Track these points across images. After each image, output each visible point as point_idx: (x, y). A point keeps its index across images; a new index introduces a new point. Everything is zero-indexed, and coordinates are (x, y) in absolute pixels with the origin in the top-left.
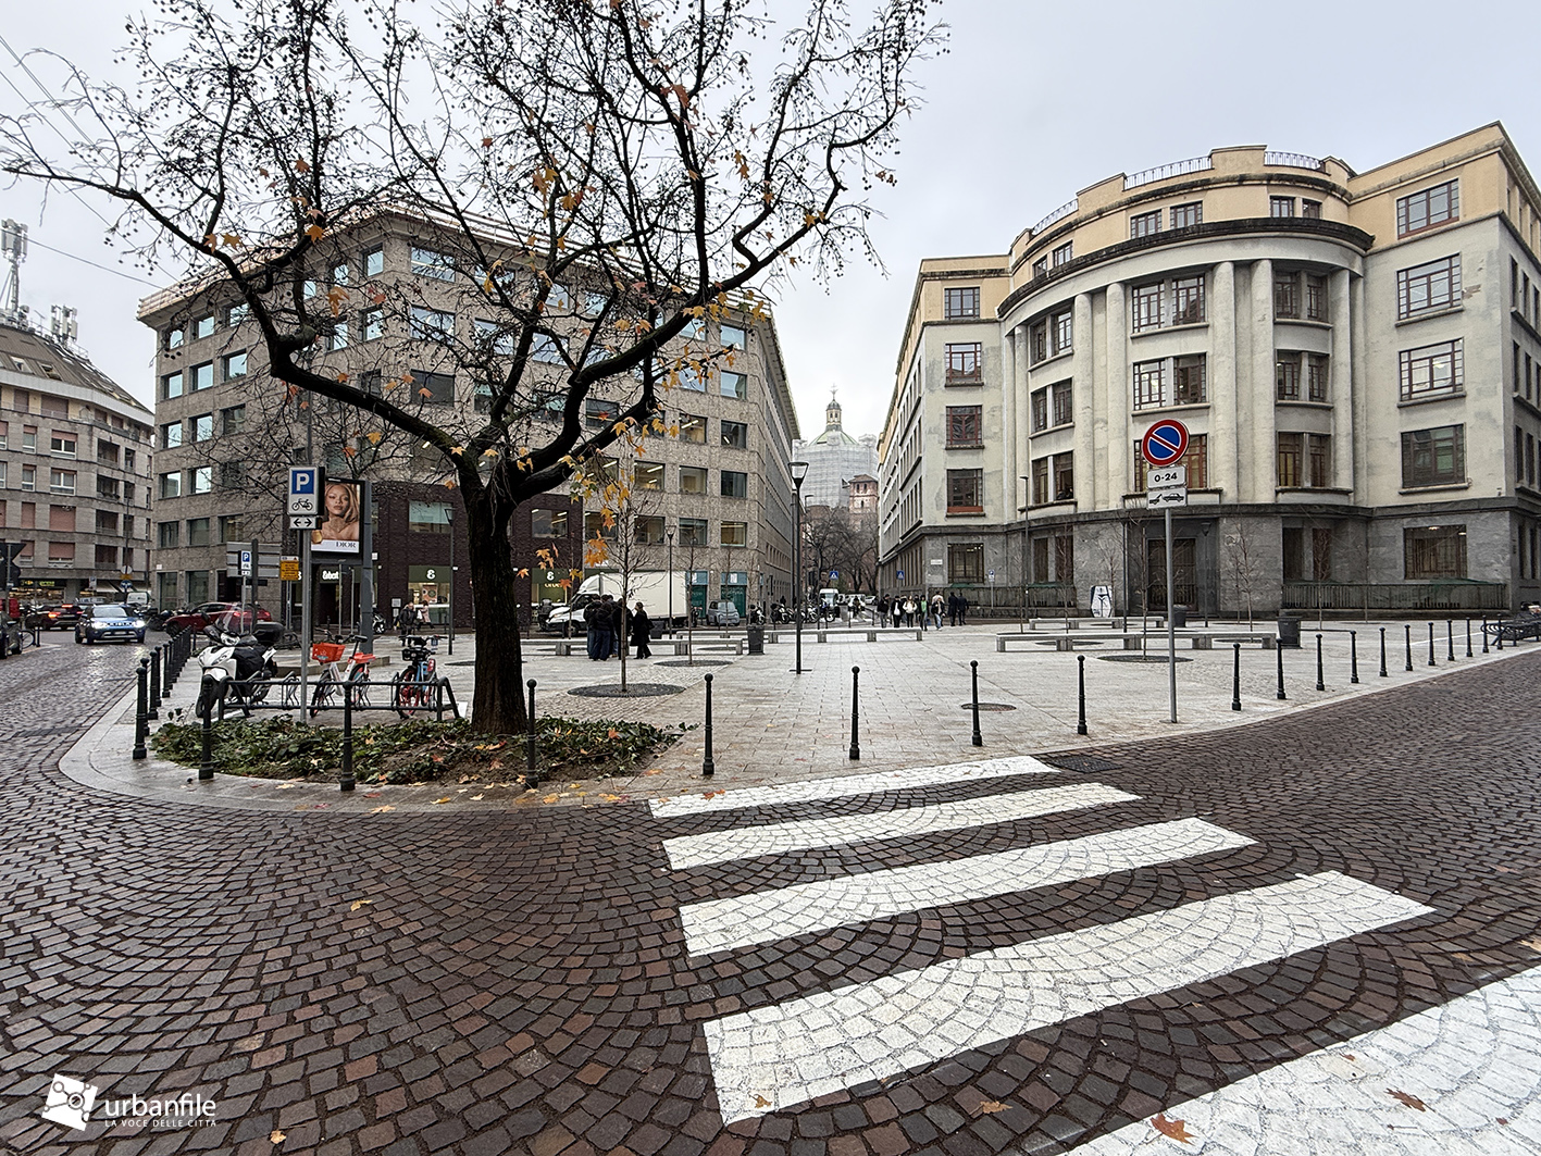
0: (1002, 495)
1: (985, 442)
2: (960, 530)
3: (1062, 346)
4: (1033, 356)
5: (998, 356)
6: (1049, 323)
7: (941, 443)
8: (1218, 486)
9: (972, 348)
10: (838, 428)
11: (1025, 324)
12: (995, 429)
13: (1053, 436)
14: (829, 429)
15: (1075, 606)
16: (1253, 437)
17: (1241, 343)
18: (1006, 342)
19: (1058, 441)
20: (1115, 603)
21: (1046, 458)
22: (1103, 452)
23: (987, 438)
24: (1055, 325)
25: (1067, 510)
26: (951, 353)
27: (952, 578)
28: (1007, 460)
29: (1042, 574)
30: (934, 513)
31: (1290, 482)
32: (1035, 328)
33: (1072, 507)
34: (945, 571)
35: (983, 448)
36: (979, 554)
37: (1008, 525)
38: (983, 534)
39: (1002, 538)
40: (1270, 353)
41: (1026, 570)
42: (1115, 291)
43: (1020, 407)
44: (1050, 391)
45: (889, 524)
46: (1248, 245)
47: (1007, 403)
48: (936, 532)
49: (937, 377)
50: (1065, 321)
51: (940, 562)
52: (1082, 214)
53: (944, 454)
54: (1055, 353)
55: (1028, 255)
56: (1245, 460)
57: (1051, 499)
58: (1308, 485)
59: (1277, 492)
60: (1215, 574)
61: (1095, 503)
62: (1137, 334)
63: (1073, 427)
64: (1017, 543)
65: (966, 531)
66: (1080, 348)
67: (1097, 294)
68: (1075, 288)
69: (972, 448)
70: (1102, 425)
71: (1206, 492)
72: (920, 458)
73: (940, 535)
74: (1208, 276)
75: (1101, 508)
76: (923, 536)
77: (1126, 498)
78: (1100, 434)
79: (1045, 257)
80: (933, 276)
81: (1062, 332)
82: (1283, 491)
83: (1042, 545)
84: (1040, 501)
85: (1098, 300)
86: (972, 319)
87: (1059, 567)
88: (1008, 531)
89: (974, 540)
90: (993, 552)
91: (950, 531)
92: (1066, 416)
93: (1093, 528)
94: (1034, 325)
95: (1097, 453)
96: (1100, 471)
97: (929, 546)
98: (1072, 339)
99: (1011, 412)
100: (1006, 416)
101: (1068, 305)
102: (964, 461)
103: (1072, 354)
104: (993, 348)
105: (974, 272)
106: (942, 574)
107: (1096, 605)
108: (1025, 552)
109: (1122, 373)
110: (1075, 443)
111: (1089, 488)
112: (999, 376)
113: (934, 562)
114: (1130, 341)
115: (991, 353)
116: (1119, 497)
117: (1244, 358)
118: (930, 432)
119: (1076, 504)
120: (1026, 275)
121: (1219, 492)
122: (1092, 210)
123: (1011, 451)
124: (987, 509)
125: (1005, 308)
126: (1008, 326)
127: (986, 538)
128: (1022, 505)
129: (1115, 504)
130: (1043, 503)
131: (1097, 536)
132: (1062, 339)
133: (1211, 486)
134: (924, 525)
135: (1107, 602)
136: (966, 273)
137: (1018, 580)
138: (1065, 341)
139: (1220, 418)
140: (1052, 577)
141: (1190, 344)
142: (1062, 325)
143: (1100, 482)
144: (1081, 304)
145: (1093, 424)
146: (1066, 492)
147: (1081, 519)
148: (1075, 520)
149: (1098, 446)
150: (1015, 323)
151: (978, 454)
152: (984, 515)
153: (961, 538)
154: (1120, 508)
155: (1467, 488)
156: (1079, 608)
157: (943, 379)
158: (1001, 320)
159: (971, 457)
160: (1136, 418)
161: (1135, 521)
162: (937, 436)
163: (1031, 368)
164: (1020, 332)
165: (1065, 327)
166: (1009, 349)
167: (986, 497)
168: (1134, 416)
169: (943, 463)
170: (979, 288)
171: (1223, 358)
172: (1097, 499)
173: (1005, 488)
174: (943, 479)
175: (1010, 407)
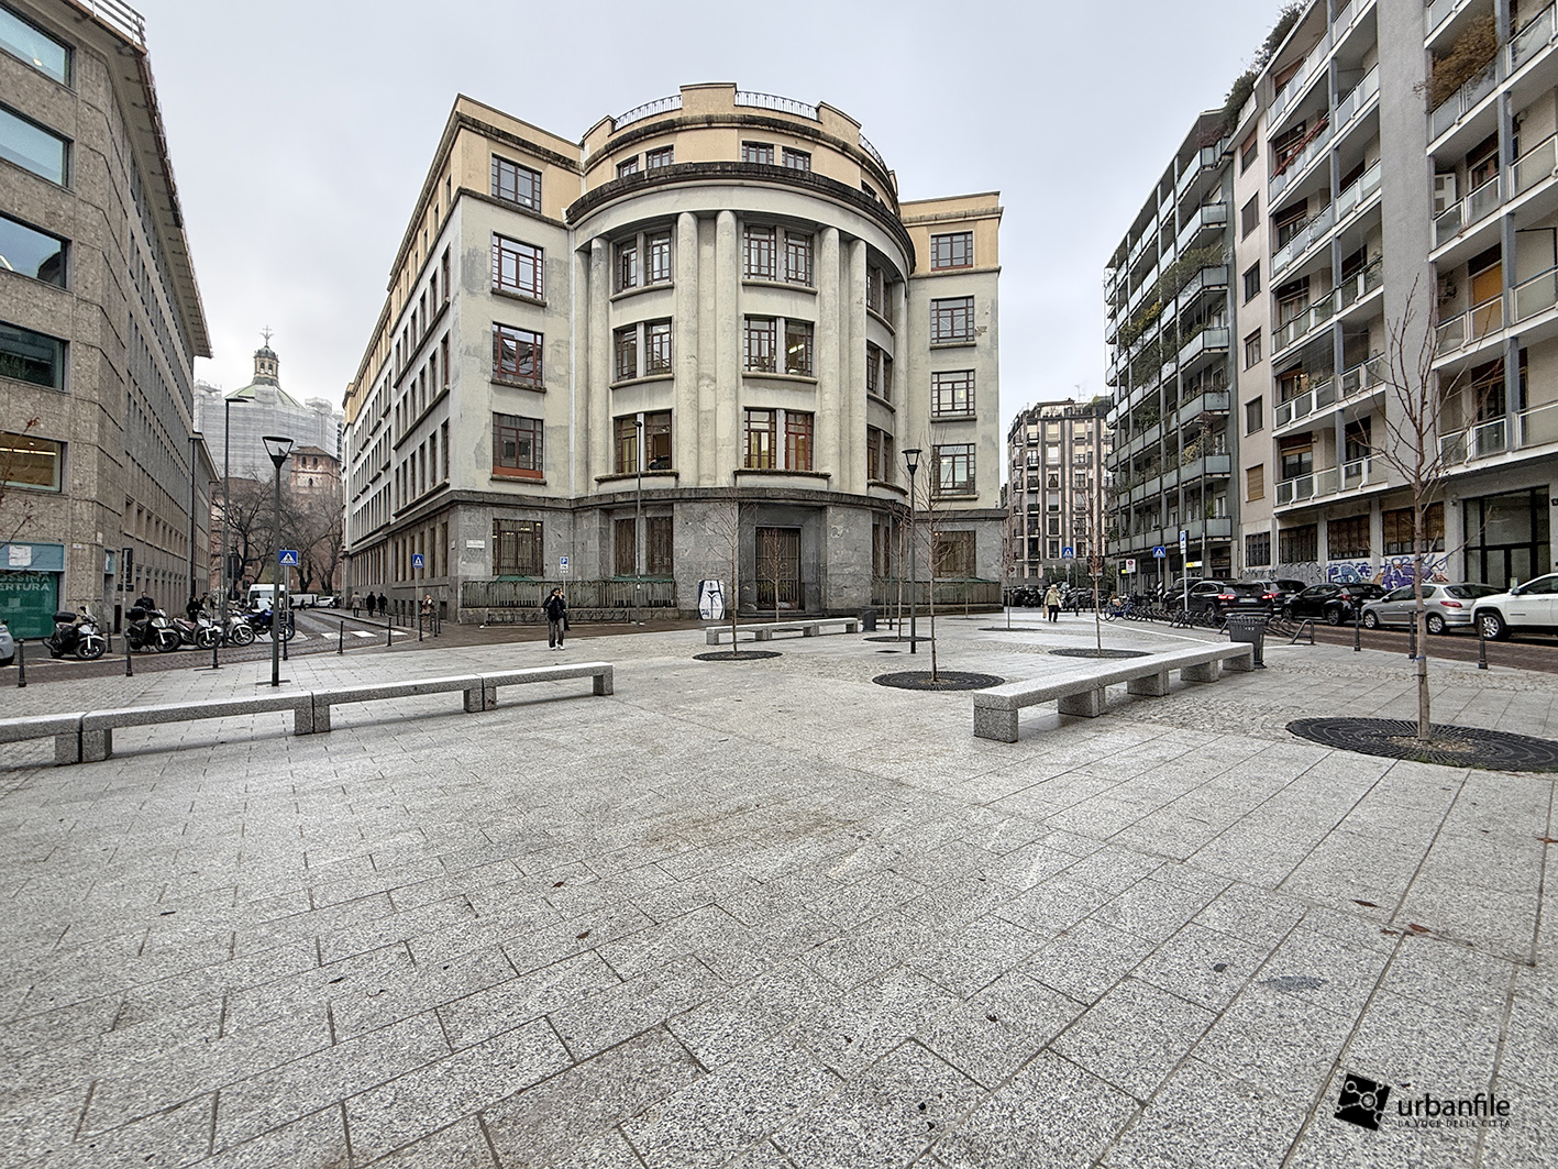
0: (568, 460)
1: (548, 385)
2: (512, 501)
3: (656, 276)
4: (616, 283)
5: (566, 274)
6: (639, 241)
8: (824, 470)
9: (530, 252)
11: (608, 237)
12: (561, 370)
13: (645, 388)
15: (675, 605)
17: (843, 323)
18: (576, 259)
19: (651, 395)
20: (725, 601)
21: (634, 415)
22: (710, 416)
23: (549, 379)
24: (648, 248)
25: (669, 483)
26: (501, 249)
27: (497, 568)
28: (575, 415)
29: (625, 565)
30: (470, 469)
31: (874, 476)
32: (619, 247)
33: (673, 479)
34: (489, 557)
35: (543, 391)
36: (537, 533)
37: (578, 500)
38: (543, 509)
39: (568, 516)
40: (864, 343)
41: (603, 562)
42: (726, 220)
43: (598, 343)
44: (641, 330)
47: (576, 339)
48: (474, 501)
49: (479, 275)
50: (661, 246)
51: (481, 544)
52: (688, 114)
53: (486, 389)
54: (647, 283)
55: (611, 150)
56: (846, 448)
57: (643, 468)
58: (883, 480)
59: (869, 485)
60: (820, 569)
61: (699, 478)
62: (746, 281)
63: (672, 379)
64: (592, 523)
65: (521, 504)
66: (683, 280)
67: (706, 219)
68: (682, 203)
69: (529, 389)
70: (707, 382)
71: (811, 475)
72: (446, 393)
73: (481, 504)
74: (816, 238)
75: (706, 483)
76: (452, 505)
77: (737, 473)
78: (707, 395)
79: (636, 159)
80: (476, 126)
81: (656, 258)
83: (625, 528)
84: (623, 470)
85: (707, 226)
86: (531, 211)
87: (651, 559)
88: (579, 507)
89: (531, 516)
90: (555, 534)
91: (497, 500)
92: (662, 365)
93: (698, 508)
94: (620, 240)
95: (703, 416)
96: (707, 437)
97: (462, 519)
98: (670, 269)
99: (581, 352)
100: (575, 357)
101: (664, 227)
102: (518, 405)
103: (672, 288)
104: (559, 262)
105: (536, 148)
106: (484, 562)
107: (705, 604)
108: (603, 536)
109: (731, 324)
110: (674, 398)
111: (693, 457)
112: (567, 301)
113: (471, 544)
114: (741, 287)
115: (556, 267)
116: (730, 473)
117: (844, 338)
118: (467, 352)
119: (677, 476)
120: (607, 174)
121: (826, 477)
122: (698, 113)
123: (581, 403)
124: (549, 476)
125: (581, 209)
126: (581, 237)
127: (547, 515)
128: (599, 471)
129: (724, 480)
130: (627, 473)
131: (703, 518)
132: (656, 268)
133: (820, 470)
134: (451, 488)
135: (718, 600)
136: (524, 144)
137: (594, 574)
138: (662, 269)
139: (827, 396)
140: (642, 567)
141: (801, 309)
142: (656, 250)
143: (707, 453)
144: (686, 225)
145: (699, 378)
146: (662, 458)
147: (686, 495)
148: (678, 496)
149: (704, 407)
150: (593, 232)
151: (538, 398)
152: (545, 484)
153: (512, 511)
154: (732, 485)
155: (976, 499)
156: (682, 608)
157: (488, 282)
158: (571, 227)
159: (527, 401)
160: (746, 380)
161: (750, 503)
162: (478, 360)
163: (612, 297)
164: (599, 246)
165: (661, 253)
166: (581, 269)
167: (547, 460)
168: (744, 377)
169: (487, 403)
170: (540, 174)
171: (830, 332)
172: (702, 473)
173: (572, 450)
174: (486, 425)
175: (582, 343)
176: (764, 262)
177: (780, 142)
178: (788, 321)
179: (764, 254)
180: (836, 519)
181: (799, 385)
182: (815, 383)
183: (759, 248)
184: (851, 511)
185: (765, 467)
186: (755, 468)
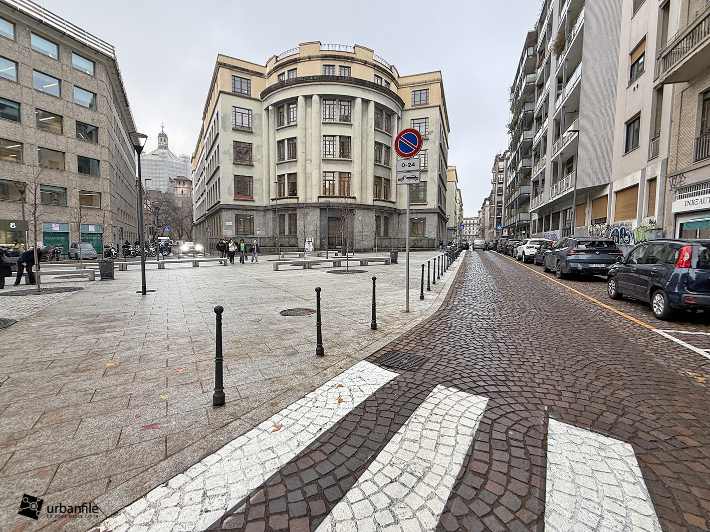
0: (263, 192)
1: (254, 163)
2: (241, 207)
3: (292, 120)
4: (278, 123)
5: (261, 119)
6: (285, 107)
7: (231, 160)
8: (355, 196)
9: (247, 112)
10: (166, 148)
11: (274, 105)
12: (259, 157)
13: (287, 164)
14: (160, 147)
15: (297, 246)
16: (366, 177)
17: (364, 135)
18: (264, 113)
19: (289, 167)
20: (314, 245)
21: (284, 175)
22: (310, 175)
23: (255, 161)
24: (289, 109)
25: (295, 201)
26: (236, 112)
27: (237, 232)
28: (265, 174)
29: (282, 232)
30: (227, 196)
31: (378, 197)
32: (279, 108)
33: (296, 199)
34: (234, 228)
35: (253, 166)
36: (252, 221)
37: (266, 207)
38: (253, 210)
39: (263, 213)
40: (373, 143)
41: (274, 230)
42: (316, 98)
43: (272, 147)
44: (286, 142)
45: (199, 203)
46: (367, 92)
47: (265, 145)
48: (229, 208)
49: (228, 123)
50: (293, 108)
51: (231, 223)
52: (302, 56)
53: (232, 166)
54: (288, 123)
55: (276, 69)
56: (364, 186)
57: (286, 195)
58: (383, 198)
59: (374, 200)
60: (352, 233)
61: (306, 199)
62: (324, 122)
63: (297, 161)
64: (270, 215)
65: (245, 208)
66: (300, 122)
67: (308, 98)
68: (298, 92)
69: (247, 165)
70: (309, 162)
71: (350, 198)
72: (219, 167)
73: (231, 209)
74: (352, 102)
75: (309, 201)
76: (221, 209)
77: (319, 197)
78: (309, 166)
79: (284, 73)
80: (225, 65)
81: (292, 113)
82: (376, 200)
83: (282, 217)
84: (281, 196)
85: (309, 100)
86: (247, 96)
87: (290, 229)
88: (266, 210)
89: (249, 213)
90: (258, 219)
91: (236, 207)
92: (293, 155)
93: (307, 210)
94: (279, 106)
95: (307, 175)
96: (309, 184)
97: (225, 215)
98: (296, 118)
99: (267, 150)
100: (265, 151)
101: (294, 100)
102: (243, 171)
103: (296, 125)
104: (258, 115)
105: (248, 70)
106: (232, 230)
107: (307, 246)
108: (274, 221)
109: (318, 139)
110: (297, 169)
111: (304, 191)
112: (261, 130)
113: (227, 223)
114: (322, 124)
115: (257, 117)
116: (317, 197)
117: (364, 141)
118: (224, 153)
119: (298, 198)
120: (274, 80)
121: (354, 198)
122: (306, 55)
123: (267, 170)
124: (255, 198)
125: (266, 93)
126: (266, 104)
127: (255, 212)
128: (272, 197)
129: (315, 200)
130: (282, 197)
131: (307, 214)
132: (292, 117)
133: (352, 195)
134: (221, 203)
135: (311, 245)
136: (244, 70)
137: (271, 234)
138: (293, 118)
139: (355, 166)
140: (287, 233)
141: (345, 131)
142: (292, 110)
143: (309, 189)
144: (301, 100)
145: (306, 160)
146: (293, 193)
147: (300, 206)
148: (297, 206)
149: (308, 172)
150: (269, 103)
151: (250, 168)
152: (254, 201)
153: (242, 211)
154: (317, 202)
155: (426, 204)
156: (299, 247)
157: (231, 125)
158: (262, 100)
159: (247, 170)
160: (324, 161)
161: (323, 208)
162: (228, 156)
163: (277, 129)
164: (271, 108)
165: (293, 111)
166: (266, 117)
167: (255, 192)
168: (323, 160)
169: (232, 171)
170: (250, 80)
171: (357, 140)
172: (307, 197)
173: (264, 188)
174: (232, 180)
175: (267, 147)
176: (331, 114)
177: (337, 64)
178: (340, 136)
179: (332, 110)
180: (359, 215)
181: (345, 162)
182: (351, 161)
183: (330, 108)
184: (365, 211)
185: (331, 194)
186: (327, 195)
